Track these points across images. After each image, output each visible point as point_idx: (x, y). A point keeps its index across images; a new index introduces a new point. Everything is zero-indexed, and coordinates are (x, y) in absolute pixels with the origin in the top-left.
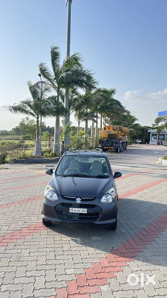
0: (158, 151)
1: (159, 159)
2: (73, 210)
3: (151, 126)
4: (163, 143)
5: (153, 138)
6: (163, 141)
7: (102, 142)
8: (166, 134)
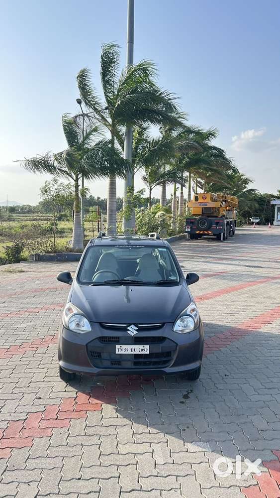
7: (192, 223)
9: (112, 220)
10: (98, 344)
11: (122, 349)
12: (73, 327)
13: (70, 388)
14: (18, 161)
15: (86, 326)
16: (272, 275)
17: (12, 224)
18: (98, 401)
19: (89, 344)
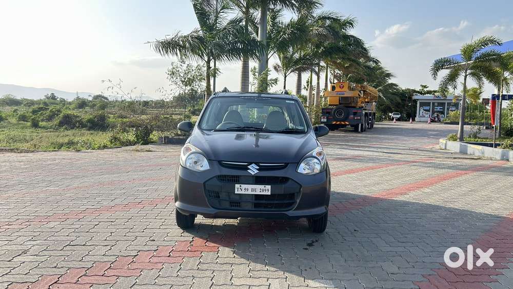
3: (418, 88)
5: (422, 110)
6: (441, 116)
8: (448, 103)
10: (217, 182)
11: (242, 189)
13: (186, 234)
14: (149, 42)
15: (204, 165)
16: (412, 160)
17: (144, 117)
18: (216, 245)
19: (207, 183)
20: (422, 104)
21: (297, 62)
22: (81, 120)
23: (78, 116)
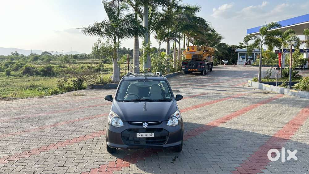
0: (246, 72)
1: (249, 81)
2: (141, 135)
3: (238, 45)
4: (252, 63)
5: (240, 58)
6: (251, 61)
7: (186, 64)
8: (255, 53)
9: (137, 63)
10: (127, 132)
12: (113, 124)
14: (79, 28)
15: (121, 123)
16: (231, 96)
17: (76, 66)
18: (128, 163)
19: (123, 133)
20: (241, 55)
21: (167, 35)
22: (37, 70)
23: (35, 68)
